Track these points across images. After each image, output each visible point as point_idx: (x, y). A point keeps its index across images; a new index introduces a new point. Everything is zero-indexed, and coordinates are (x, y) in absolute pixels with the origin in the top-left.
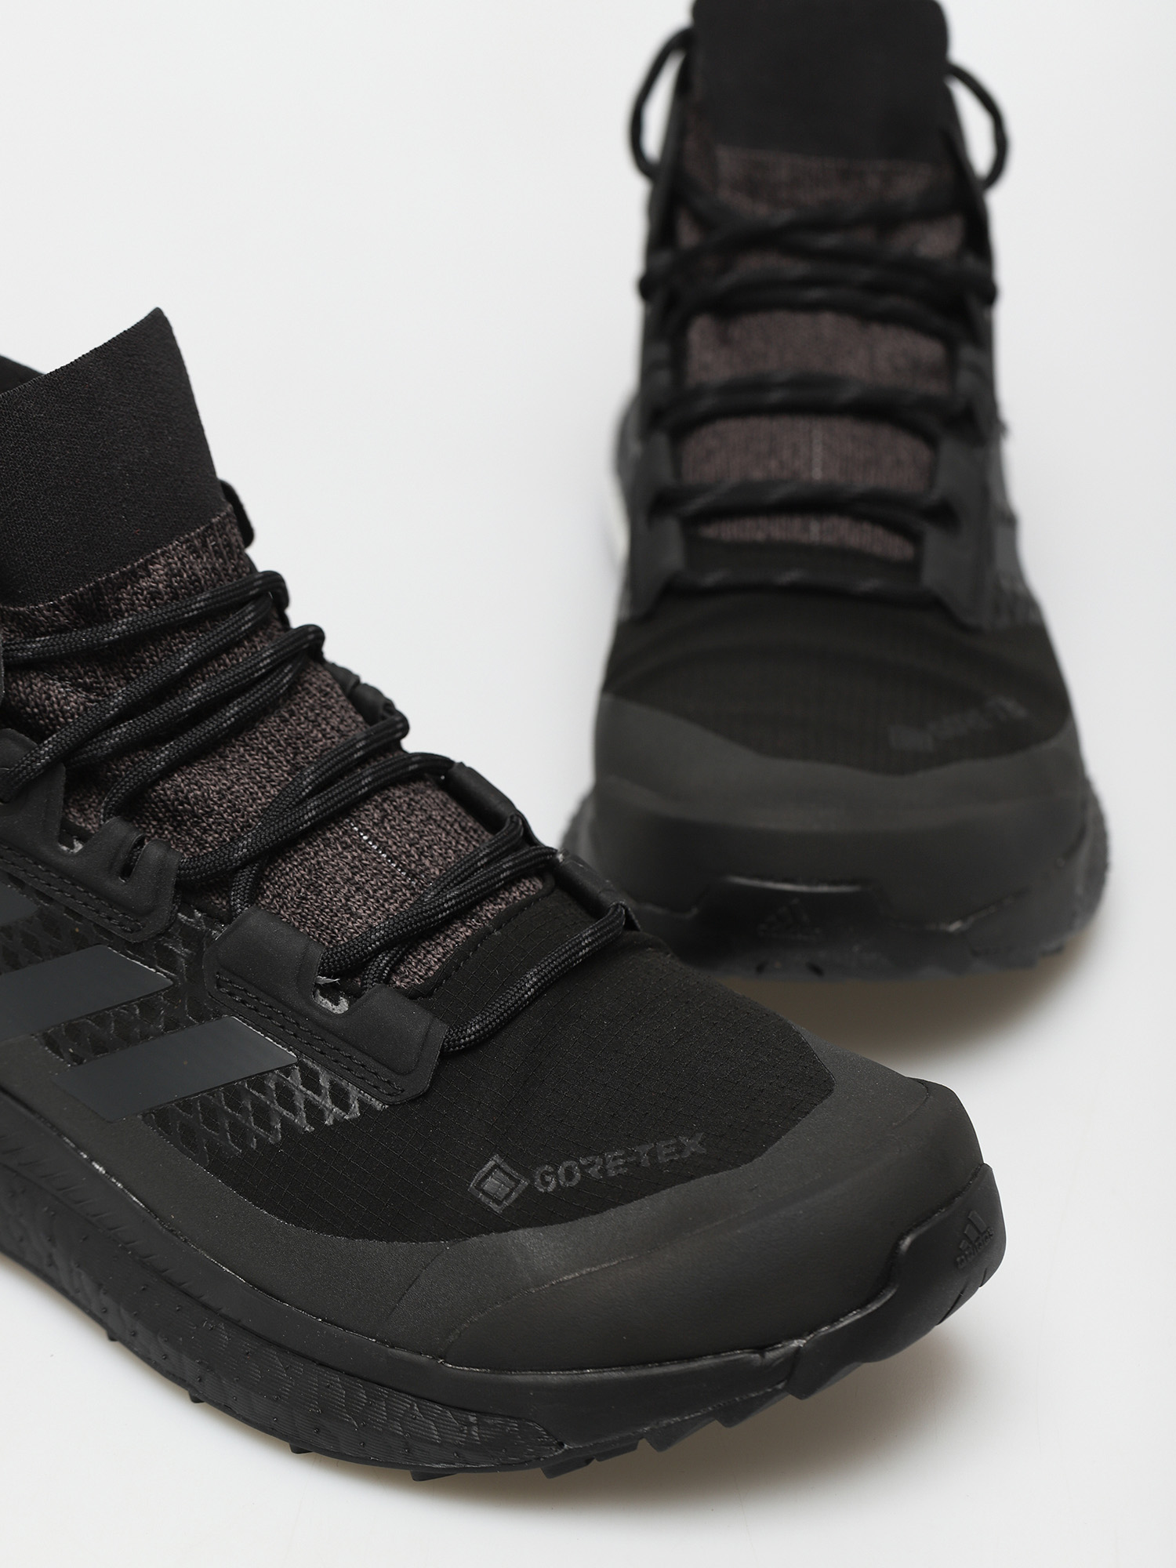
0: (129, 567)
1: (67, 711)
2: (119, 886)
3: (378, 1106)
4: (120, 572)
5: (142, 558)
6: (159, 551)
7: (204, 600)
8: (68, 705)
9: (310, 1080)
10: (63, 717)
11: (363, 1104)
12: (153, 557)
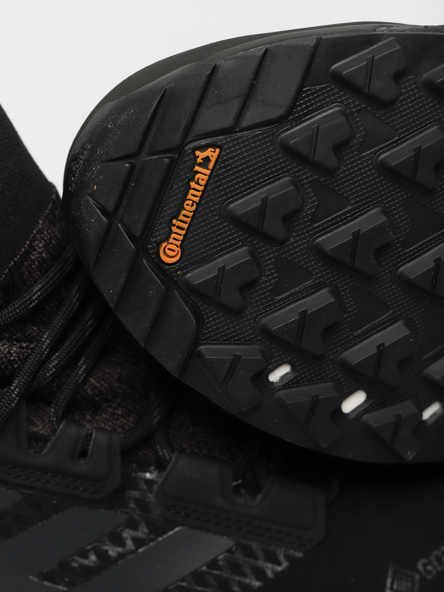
0: (23, 250)
1: (12, 360)
2: (83, 465)
3: (300, 555)
4: (20, 255)
5: (28, 240)
6: (35, 232)
7: (39, 290)
8: (12, 356)
9: (249, 553)
10: (11, 366)
11: (288, 557)
12: (33, 237)
